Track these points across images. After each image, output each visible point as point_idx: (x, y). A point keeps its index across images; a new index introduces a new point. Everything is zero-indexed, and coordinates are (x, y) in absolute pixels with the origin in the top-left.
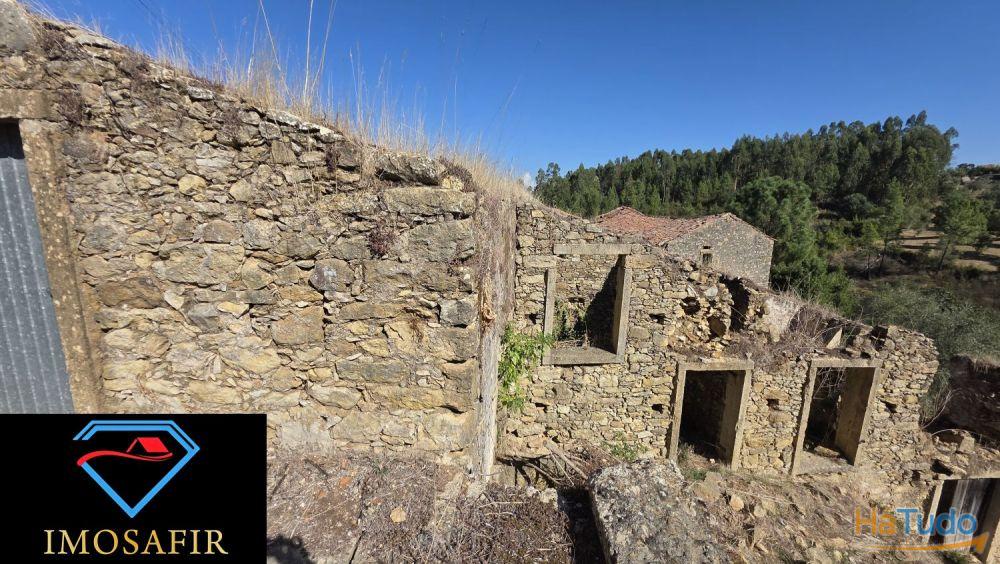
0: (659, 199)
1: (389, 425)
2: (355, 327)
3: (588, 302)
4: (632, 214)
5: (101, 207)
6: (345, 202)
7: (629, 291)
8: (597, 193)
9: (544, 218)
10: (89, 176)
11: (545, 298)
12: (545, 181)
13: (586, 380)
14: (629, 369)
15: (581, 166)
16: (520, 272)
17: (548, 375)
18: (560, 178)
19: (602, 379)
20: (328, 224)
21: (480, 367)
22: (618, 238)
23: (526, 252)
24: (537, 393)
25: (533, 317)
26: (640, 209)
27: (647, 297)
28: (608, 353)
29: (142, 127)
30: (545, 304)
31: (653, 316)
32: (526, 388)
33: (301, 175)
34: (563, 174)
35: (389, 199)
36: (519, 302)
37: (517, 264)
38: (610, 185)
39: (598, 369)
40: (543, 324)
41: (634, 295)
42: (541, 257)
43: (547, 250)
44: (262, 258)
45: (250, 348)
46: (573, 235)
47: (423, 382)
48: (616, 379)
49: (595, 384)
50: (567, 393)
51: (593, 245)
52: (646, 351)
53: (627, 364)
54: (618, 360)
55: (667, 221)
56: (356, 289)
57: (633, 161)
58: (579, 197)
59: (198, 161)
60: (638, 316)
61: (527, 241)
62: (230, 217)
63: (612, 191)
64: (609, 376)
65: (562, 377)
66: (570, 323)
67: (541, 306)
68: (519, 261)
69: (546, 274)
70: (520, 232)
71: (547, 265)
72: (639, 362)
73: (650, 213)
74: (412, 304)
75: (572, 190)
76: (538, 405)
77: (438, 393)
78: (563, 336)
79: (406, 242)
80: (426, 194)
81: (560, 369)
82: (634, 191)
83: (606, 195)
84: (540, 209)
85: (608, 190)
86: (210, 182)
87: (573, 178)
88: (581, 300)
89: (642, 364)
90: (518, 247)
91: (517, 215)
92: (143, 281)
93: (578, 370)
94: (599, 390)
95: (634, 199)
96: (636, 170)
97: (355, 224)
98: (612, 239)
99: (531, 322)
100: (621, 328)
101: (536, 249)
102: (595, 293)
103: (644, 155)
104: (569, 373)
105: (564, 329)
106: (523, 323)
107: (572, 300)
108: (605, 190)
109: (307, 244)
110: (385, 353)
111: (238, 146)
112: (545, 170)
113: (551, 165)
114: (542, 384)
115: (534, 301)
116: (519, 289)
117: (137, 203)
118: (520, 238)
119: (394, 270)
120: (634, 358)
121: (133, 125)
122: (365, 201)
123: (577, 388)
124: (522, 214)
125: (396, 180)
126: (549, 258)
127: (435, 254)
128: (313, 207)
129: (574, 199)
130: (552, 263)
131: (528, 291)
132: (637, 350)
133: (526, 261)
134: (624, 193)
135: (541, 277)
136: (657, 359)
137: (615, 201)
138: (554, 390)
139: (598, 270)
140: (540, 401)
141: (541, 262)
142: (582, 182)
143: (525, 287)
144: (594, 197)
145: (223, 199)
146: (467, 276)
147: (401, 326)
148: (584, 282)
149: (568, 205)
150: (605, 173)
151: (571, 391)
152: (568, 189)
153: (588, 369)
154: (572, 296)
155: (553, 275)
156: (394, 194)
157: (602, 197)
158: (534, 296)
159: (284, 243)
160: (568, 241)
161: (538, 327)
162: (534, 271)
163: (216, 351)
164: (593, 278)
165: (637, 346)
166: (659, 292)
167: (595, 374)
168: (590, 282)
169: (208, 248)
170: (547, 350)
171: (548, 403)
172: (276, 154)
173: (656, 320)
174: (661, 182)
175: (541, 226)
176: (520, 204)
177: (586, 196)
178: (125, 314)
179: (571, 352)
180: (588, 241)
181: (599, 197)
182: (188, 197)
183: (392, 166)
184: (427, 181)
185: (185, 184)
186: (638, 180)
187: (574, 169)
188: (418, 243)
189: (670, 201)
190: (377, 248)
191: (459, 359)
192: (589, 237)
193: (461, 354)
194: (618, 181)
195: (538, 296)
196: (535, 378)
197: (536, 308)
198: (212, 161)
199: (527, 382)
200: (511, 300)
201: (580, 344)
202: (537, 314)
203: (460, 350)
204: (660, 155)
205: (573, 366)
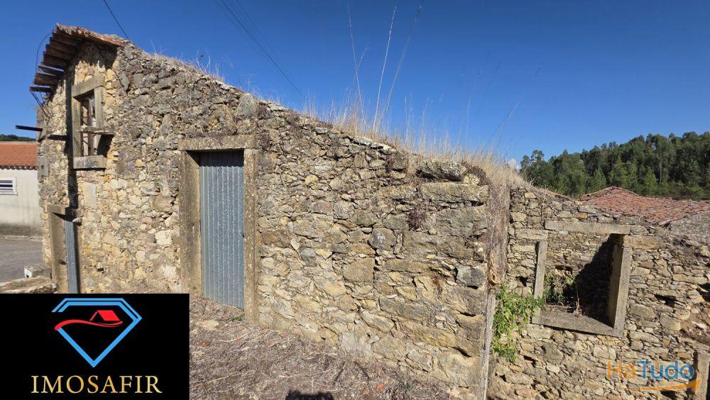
0: (655, 179)
1: (412, 352)
2: (394, 275)
3: (576, 271)
4: (624, 193)
5: (270, 191)
6: (394, 192)
7: (628, 268)
8: (582, 174)
9: (536, 199)
10: (267, 175)
11: (536, 265)
12: (530, 165)
13: (578, 346)
14: (630, 345)
15: (565, 152)
16: (512, 242)
17: (538, 334)
18: (544, 162)
19: (597, 349)
20: (382, 205)
21: (486, 320)
22: (615, 219)
23: (518, 225)
24: (526, 348)
25: (523, 280)
26: (632, 188)
27: (651, 277)
28: (604, 325)
29: (292, 149)
30: (535, 270)
31: (659, 297)
32: (515, 340)
33: (369, 174)
34: (546, 159)
35: (424, 190)
36: (510, 266)
37: (510, 235)
38: (596, 167)
39: (592, 338)
40: (533, 287)
41: (635, 273)
42: (533, 231)
43: (539, 225)
44: (343, 225)
45: (330, 279)
46: (564, 214)
47: (440, 325)
48: (613, 352)
49: (588, 352)
50: (557, 354)
51: (586, 224)
52: (651, 330)
53: (626, 339)
54: (616, 333)
55: (669, 201)
56: (397, 250)
57: (621, 146)
58: (562, 176)
59: (316, 167)
60: (640, 294)
61: (520, 217)
62: (328, 199)
63: (599, 172)
64: (604, 348)
65: (551, 338)
66: (559, 290)
67: (533, 272)
68: (512, 232)
69: (537, 245)
70: (513, 209)
71: (538, 237)
72: (643, 341)
73: (644, 193)
74: (436, 265)
75: (555, 172)
76: (526, 358)
77: (451, 336)
78: (551, 299)
79: (434, 221)
80: (451, 188)
81: (549, 331)
82: (624, 171)
83: (592, 175)
84: (532, 191)
85: (594, 171)
86: (320, 179)
87: (557, 162)
88: (569, 269)
89: (646, 344)
90: (512, 221)
91: (511, 196)
92: (282, 232)
93: (570, 335)
94: (592, 358)
95: (624, 178)
96: (627, 154)
97: (400, 206)
98: (607, 219)
99: (521, 284)
100: (619, 304)
101: (528, 224)
102: (584, 264)
103: (634, 140)
104: (558, 335)
105: (553, 293)
106: (514, 284)
107: (559, 268)
108: (591, 172)
109: (369, 217)
110: (413, 297)
111: (336, 158)
112: (530, 156)
113: (535, 152)
114: (532, 341)
115: (525, 267)
116: (511, 255)
117: (285, 189)
118: (513, 215)
119: (424, 239)
120: (637, 335)
121: (288, 149)
122: (408, 191)
123: (569, 352)
124: (516, 195)
125: (430, 177)
126: (540, 232)
127: (455, 231)
128: (375, 194)
129: (557, 179)
130: (543, 236)
131: (519, 258)
132: (639, 328)
133: (518, 233)
134: (612, 174)
135: (532, 248)
136: (666, 342)
137: (602, 181)
138: (543, 348)
139: (587, 244)
140: (528, 355)
141: (532, 235)
142: (565, 164)
143: (517, 254)
144: (579, 177)
145: (326, 188)
146: (481, 250)
147: (426, 280)
148: (572, 253)
149: (552, 185)
150: (591, 158)
151: (561, 353)
152: (552, 170)
153: (580, 336)
154: (559, 264)
155: (543, 246)
156: (428, 187)
157: (587, 177)
158: (525, 262)
159: (356, 216)
160: (559, 219)
161: (528, 290)
162: (527, 242)
163: (313, 279)
164: (583, 250)
165: (640, 324)
166: (668, 274)
167: (589, 343)
168: (578, 253)
169: (315, 216)
170: (537, 311)
171: (537, 359)
172: (357, 163)
173: (664, 302)
174: (656, 163)
175: (533, 205)
176: (514, 187)
177: (570, 177)
178: (271, 249)
179: (561, 317)
180: (580, 219)
181: (584, 177)
182: (309, 187)
183: (428, 168)
184: (452, 178)
185: (308, 180)
186: (629, 162)
187: (558, 154)
188: (442, 222)
189: (669, 181)
190: (414, 222)
191: (470, 313)
192: (582, 217)
193: (473, 310)
194: (605, 164)
195: (530, 263)
196: (525, 333)
197: (527, 273)
198: (323, 167)
199: (516, 335)
200: (504, 264)
201: (571, 311)
202: (527, 278)
203: (471, 307)
204: (654, 139)
205: (563, 330)
